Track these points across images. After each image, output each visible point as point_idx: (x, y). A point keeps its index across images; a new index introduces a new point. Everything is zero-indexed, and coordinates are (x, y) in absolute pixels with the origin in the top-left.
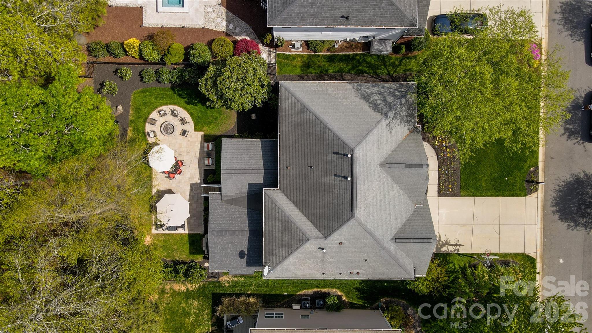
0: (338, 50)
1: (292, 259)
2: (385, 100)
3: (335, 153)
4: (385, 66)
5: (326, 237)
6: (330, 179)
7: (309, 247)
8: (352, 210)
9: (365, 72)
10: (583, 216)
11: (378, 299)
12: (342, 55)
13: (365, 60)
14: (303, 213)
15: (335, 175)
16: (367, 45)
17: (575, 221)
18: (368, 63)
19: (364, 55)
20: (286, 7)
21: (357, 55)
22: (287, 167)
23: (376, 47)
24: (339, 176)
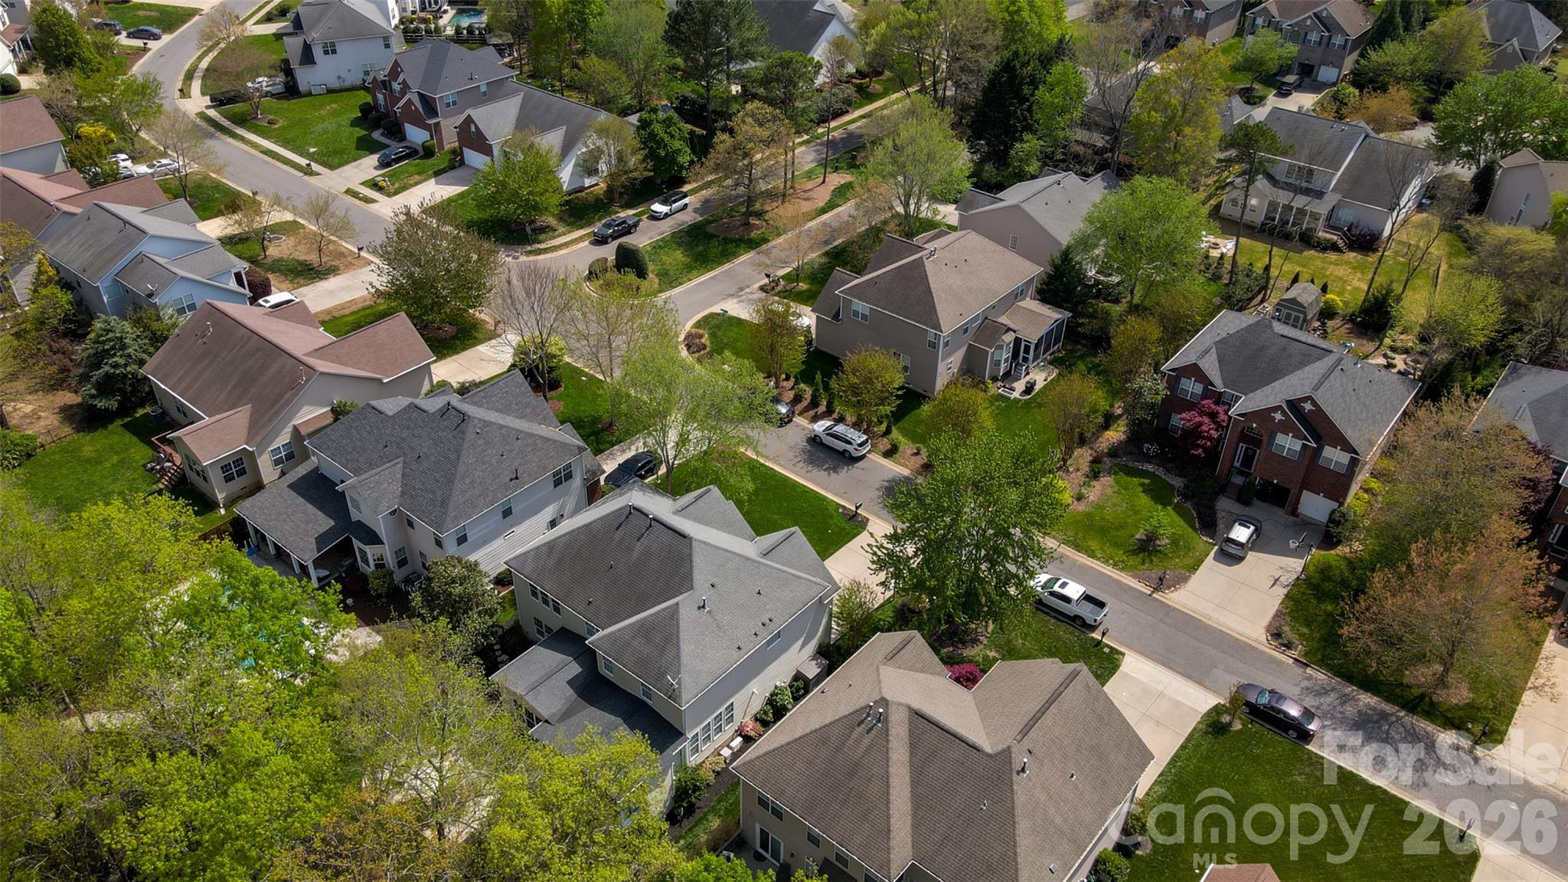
1: (687, 648)
3: (618, 529)
5: (692, 588)
6: (639, 547)
7: (688, 613)
8: (683, 536)
14: (649, 608)
15: (638, 540)
22: (590, 602)
24: (643, 534)
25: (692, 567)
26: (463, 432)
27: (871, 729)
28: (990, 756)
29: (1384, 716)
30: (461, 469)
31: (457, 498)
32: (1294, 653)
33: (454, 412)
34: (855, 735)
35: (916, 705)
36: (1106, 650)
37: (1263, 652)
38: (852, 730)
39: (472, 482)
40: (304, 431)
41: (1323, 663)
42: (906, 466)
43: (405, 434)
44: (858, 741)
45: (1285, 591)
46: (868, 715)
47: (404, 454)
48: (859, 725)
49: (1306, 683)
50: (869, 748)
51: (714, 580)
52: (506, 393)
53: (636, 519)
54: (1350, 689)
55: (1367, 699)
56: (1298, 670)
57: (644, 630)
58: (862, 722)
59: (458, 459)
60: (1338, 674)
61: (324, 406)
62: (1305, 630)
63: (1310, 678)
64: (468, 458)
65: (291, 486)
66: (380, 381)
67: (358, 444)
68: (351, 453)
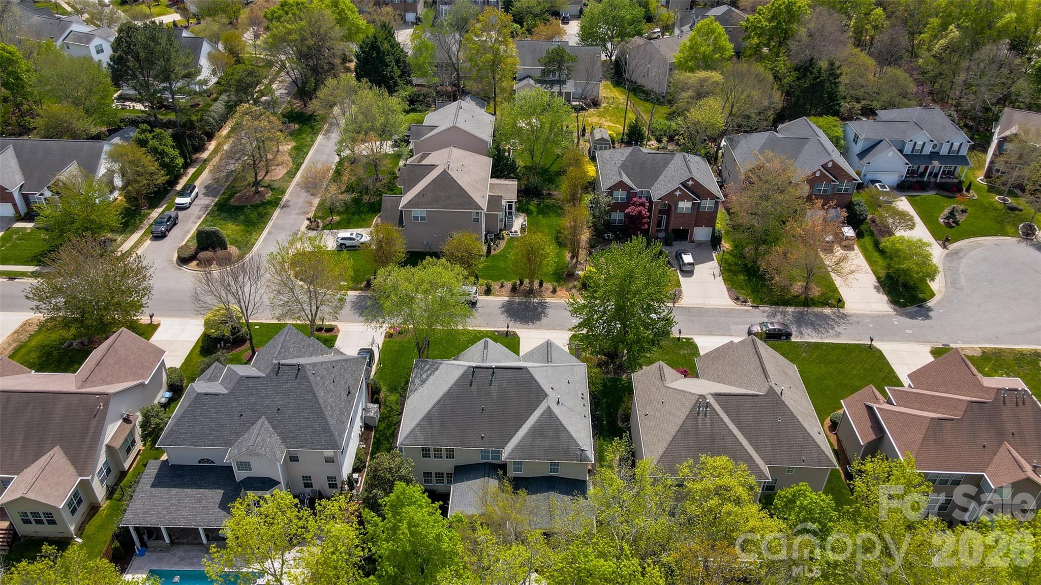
0: (368, 446)
1: (570, 429)
2: (428, 369)
3: (471, 385)
4: (390, 417)
5: (547, 395)
6: (494, 389)
7: (556, 410)
8: (520, 368)
9: (393, 432)
10: (537, 309)
11: (620, 428)
12: (373, 447)
13: (381, 431)
14: (526, 420)
15: (491, 385)
16: (367, 427)
17: (541, 313)
18: (385, 429)
19: (376, 431)
20: (329, 429)
21: (375, 436)
22: (482, 437)
23: (372, 415)
24: (491, 380)
25: (538, 384)
26: (306, 377)
27: (706, 413)
28: (765, 395)
29: (802, 313)
30: (321, 401)
31: (332, 422)
32: (749, 303)
33: (286, 368)
34: (700, 421)
35: (713, 392)
36: (684, 340)
37: (739, 310)
38: (697, 419)
39: (332, 407)
40: (117, 445)
41: (763, 302)
42: (503, 295)
43: (253, 400)
44: (704, 423)
45: (721, 278)
46: (699, 407)
47: (264, 414)
48: (698, 415)
49: (765, 314)
50: (712, 423)
51: (551, 385)
52: (294, 343)
53: (479, 374)
54: (781, 308)
55: (790, 309)
56: (756, 310)
57: (535, 432)
58: (698, 413)
59: (315, 396)
60: (772, 304)
61: (117, 420)
62: (744, 292)
63: (764, 312)
64: (320, 393)
65: (154, 485)
66: (142, 385)
67: (213, 425)
68: (210, 434)
